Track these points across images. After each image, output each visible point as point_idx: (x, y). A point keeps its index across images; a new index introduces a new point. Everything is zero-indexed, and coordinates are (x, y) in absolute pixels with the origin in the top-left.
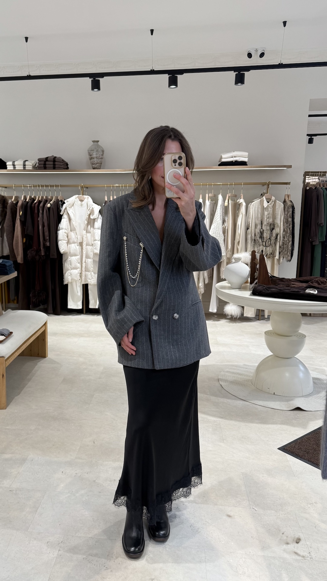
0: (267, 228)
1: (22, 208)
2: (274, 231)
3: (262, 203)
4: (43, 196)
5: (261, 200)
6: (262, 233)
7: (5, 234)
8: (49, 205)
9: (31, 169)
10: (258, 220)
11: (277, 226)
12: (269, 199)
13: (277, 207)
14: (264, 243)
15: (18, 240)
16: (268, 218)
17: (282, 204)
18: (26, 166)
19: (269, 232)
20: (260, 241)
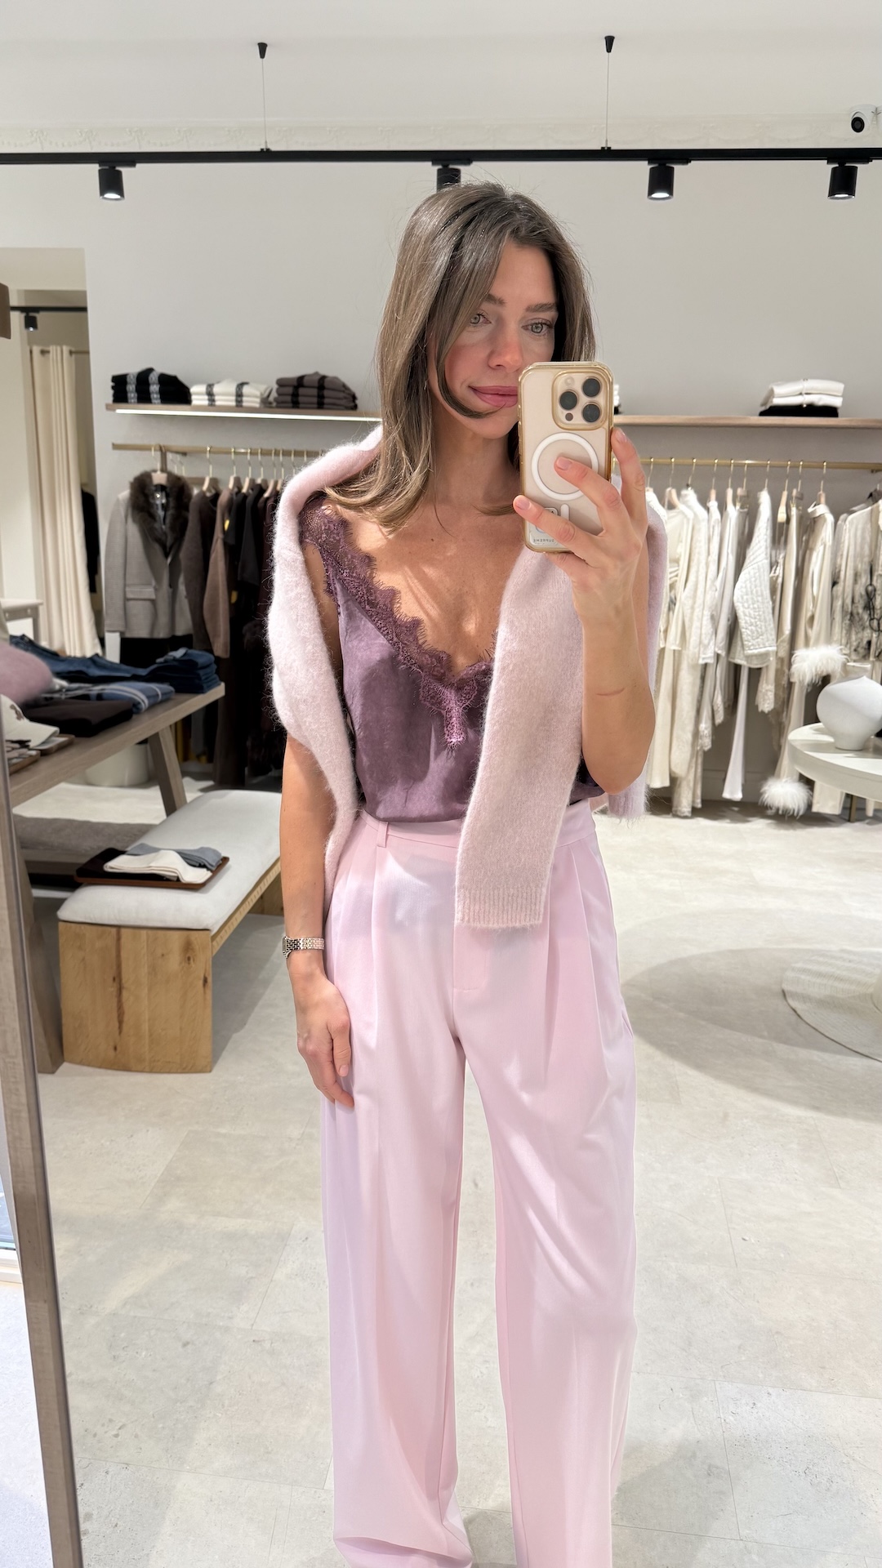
1: (230, 511)
3: (874, 517)
5: (872, 510)
6: (870, 597)
7: (181, 580)
9: (257, 405)
10: (862, 561)
15: (218, 595)
18: (244, 399)
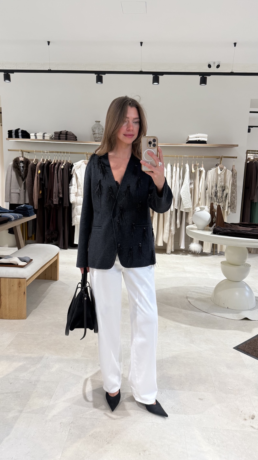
0: (220, 189)
1: (40, 168)
2: (225, 192)
3: (217, 171)
4: (58, 159)
5: (216, 169)
6: (216, 193)
7: (27, 188)
8: (62, 167)
9: (49, 139)
10: (214, 183)
11: (227, 188)
12: (222, 168)
13: (227, 174)
14: (218, 200)
15: (35, 191)
16: (221, 182)
17: (231, 172)
18: (45, 137)
19: (221, 192)
20: (215, 198)
